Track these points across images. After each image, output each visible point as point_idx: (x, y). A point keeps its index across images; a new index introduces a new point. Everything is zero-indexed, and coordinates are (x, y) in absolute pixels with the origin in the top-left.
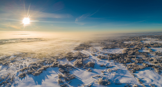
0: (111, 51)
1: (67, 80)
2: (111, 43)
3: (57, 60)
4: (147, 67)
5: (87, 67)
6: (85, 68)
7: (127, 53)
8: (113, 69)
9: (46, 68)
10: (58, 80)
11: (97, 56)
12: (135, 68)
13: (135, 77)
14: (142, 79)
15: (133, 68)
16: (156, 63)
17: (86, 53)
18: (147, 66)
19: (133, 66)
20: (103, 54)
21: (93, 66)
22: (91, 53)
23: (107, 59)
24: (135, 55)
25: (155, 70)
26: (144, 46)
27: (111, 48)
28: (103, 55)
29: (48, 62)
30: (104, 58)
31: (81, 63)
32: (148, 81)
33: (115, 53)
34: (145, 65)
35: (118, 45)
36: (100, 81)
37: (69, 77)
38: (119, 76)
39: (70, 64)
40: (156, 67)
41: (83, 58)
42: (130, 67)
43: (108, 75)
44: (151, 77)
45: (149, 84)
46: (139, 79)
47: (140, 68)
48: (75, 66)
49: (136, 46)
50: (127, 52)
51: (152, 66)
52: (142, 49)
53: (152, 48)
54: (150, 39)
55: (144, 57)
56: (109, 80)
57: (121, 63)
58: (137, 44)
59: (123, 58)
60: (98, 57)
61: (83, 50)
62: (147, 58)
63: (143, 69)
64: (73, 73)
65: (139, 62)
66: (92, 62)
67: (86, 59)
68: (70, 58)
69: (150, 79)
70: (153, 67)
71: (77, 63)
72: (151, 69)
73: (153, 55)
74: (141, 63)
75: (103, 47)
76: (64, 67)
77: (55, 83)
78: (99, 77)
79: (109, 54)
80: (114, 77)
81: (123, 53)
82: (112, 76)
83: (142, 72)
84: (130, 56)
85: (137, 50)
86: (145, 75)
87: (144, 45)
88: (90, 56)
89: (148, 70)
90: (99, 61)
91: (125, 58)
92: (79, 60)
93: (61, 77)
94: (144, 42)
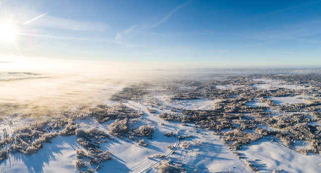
0: (189, 104)
1: (94, 163)
2: (189, 88)
3: (74, 120)
4: (264, 136)
5: (137, 137)
6: (133, 139)
7: (222, 110)
8: (192, 143)
9: (51, 138)
10: (75, 162)
11: (158, 115)
12: (240, 139)
13: (240, 158)
14: (256, 162)
15: (237, 140)
16: (282, 127)
17: (136, 107)
18: (266, 134)
19: (236, 135)
20: (172, 111)
21: (150, 134)
22: (146, 108)
23: (180, 121)
24: (240, 113)
25: (282, 140)
26: (258, 95)
27: (190, 99)
28: (173, 113)
29: (53, 125)
30: (174, 118)
31: (125, 127)
32: (269, 164)
33: (197, 109)
34: (260, 133)
35: (204, 91)
36: (163, 166)
37: (99, 157)
38: (207, 159)
39: (101, 128)
40: (284, 135)
41: (129, 117)
42: (228, 137)
43: (181, 155)
44: (275, 156)
46: (249, 162)
47: (250, 139)
48: (112, 134)
49: (241, 94)
50: (223, 107)
51: (274, 133)
52: (253, 101)
53: (274, 99)
54: (270, 81)
55: (257, 117)
56: (184, 165)
57: (210, 130)
58: (244, 90)
59: (215, 120)
60: (161, 117)
61: (130, 102)
62: (264, 119)
63: (258, 141)
64: (107, 149)
65: (247, 128)
66: (149, 126)
67: (135, 119)
68: (102, 116)
69: (273, 159)
70: (277, 135)
71: (117, 127)
72: (274, 141)
73: (276, 111)
74: (251, 129)
75: (173, 96)
76: (88, 134)
77: (70, 167)
78: (163, 157)
79: (184, 111)
80: (194, 159)
81: (214, 109)
82: (191, 157)
83: (254, 147)
84: (230, 116)
85: (244, 102)
86: (262, 153)
87: (257, 92)
88: (143, 114)
89: (268, 143)
90: (163, 125)
91: (219, 120)
92: (120, 122)
93: (81, 156)
94: (257, 86)
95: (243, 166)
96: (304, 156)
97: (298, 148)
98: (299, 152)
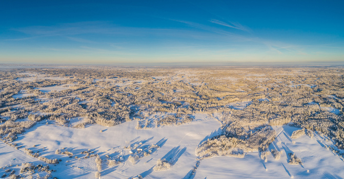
4: (38, 121)
12: (13, 130)
13: (18, 148)
14: (36, 147)
15: (10, 131)
16: (54, 110)
18: (39, 119)
19: (9, 127)
24: (8, 106)
25: (57, 121)
26: (25, 86)
32: (50, 146)
34: (33, 119)
40: (57, 117)
44: (53, 137)
45: (54, 152)
46: (28, 149)
47: (24, 128)
49: (5, 89)
51: (49, 116)
52: (19, 93)
53: (41, 89)
54: (35, 74)
55: (27, 106)
58: (8, 84)
62: (34, 107)
63: (33, 127)
65: (19, 118)
69: (52, 141)
70: (51, 117)
72: (49, 123)
73: (46, 98)
74: (23, 118)
83: (31, 134)
85: (10, 95)
86: (40, 138)
87: (23, 84)
89: (43, 127)
94: (22, 79)
95: (23, 155)
96: (83, 129)
97: (75, 124)
98: (77, 127)
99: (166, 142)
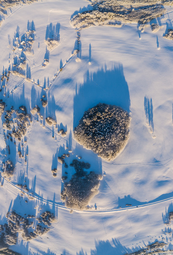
99: (35, 24)
